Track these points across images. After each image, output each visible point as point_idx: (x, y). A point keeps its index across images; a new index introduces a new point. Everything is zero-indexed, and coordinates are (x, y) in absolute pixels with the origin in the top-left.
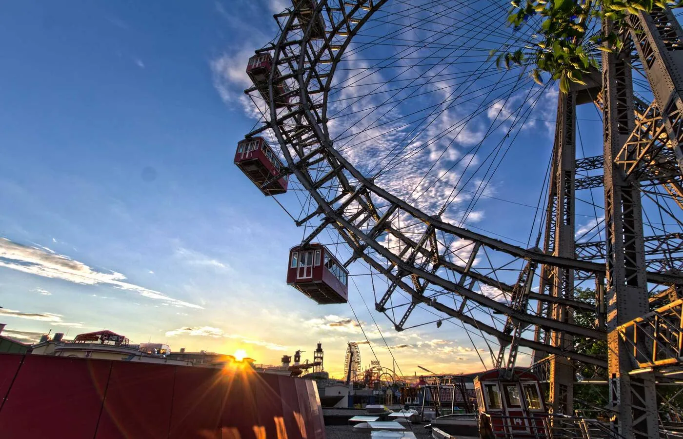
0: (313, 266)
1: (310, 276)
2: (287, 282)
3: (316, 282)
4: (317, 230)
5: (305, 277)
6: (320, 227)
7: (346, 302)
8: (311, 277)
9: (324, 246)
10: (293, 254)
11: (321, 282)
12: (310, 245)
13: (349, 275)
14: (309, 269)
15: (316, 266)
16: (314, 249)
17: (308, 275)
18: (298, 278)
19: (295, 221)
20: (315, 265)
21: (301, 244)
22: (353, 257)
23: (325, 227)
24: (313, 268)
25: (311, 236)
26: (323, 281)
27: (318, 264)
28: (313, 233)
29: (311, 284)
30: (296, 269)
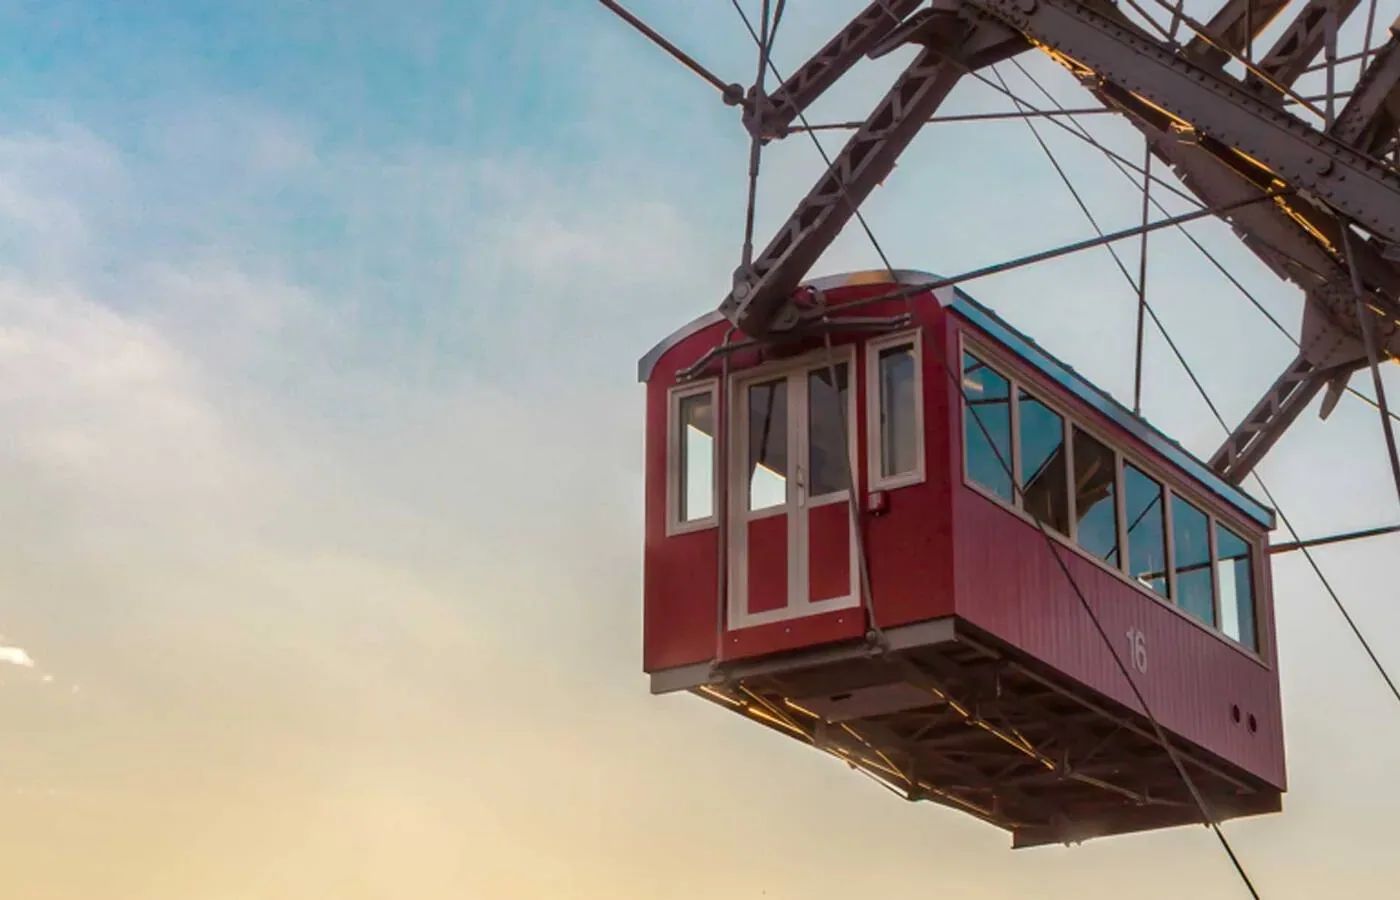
0: (864, 494)
1: (847, 592)
2: (653, 663)
3: (902, 640)
4: (856, 151)
5: (800, 605)
6: (883, 116)
7: (1276, 806)
8: (852, 600)
9: (943, 297)
10: (673, 399)
11: (941, 633)
12: (809, 298)
13: (1276, 537)
14: (827, 525)
15: (886, 495)
16: (858, 338)
17: (827, 577)
18: (740, 617)
19: (732, 94)
20: (877, 482)
21: (730, 304)
22: (1301, 366)
23: (923, 112)
24: (866, 517)
25: (806, 213)
26: (962, 626)
27: (912, 467)
28: (828, 185)
29: (858, 662)
30: (710, 540)
